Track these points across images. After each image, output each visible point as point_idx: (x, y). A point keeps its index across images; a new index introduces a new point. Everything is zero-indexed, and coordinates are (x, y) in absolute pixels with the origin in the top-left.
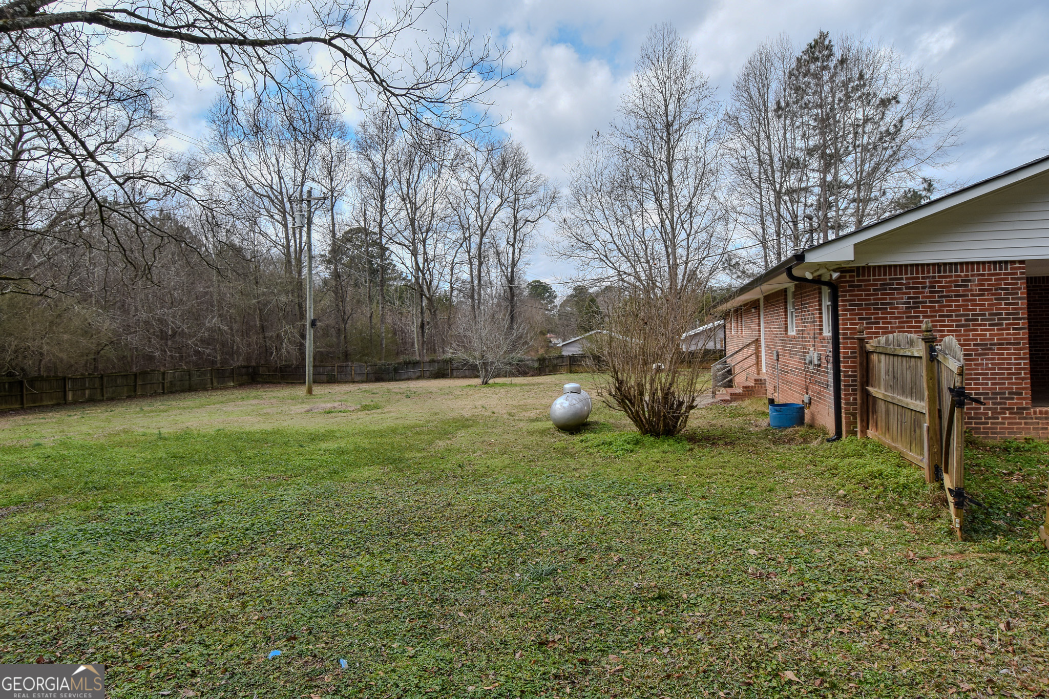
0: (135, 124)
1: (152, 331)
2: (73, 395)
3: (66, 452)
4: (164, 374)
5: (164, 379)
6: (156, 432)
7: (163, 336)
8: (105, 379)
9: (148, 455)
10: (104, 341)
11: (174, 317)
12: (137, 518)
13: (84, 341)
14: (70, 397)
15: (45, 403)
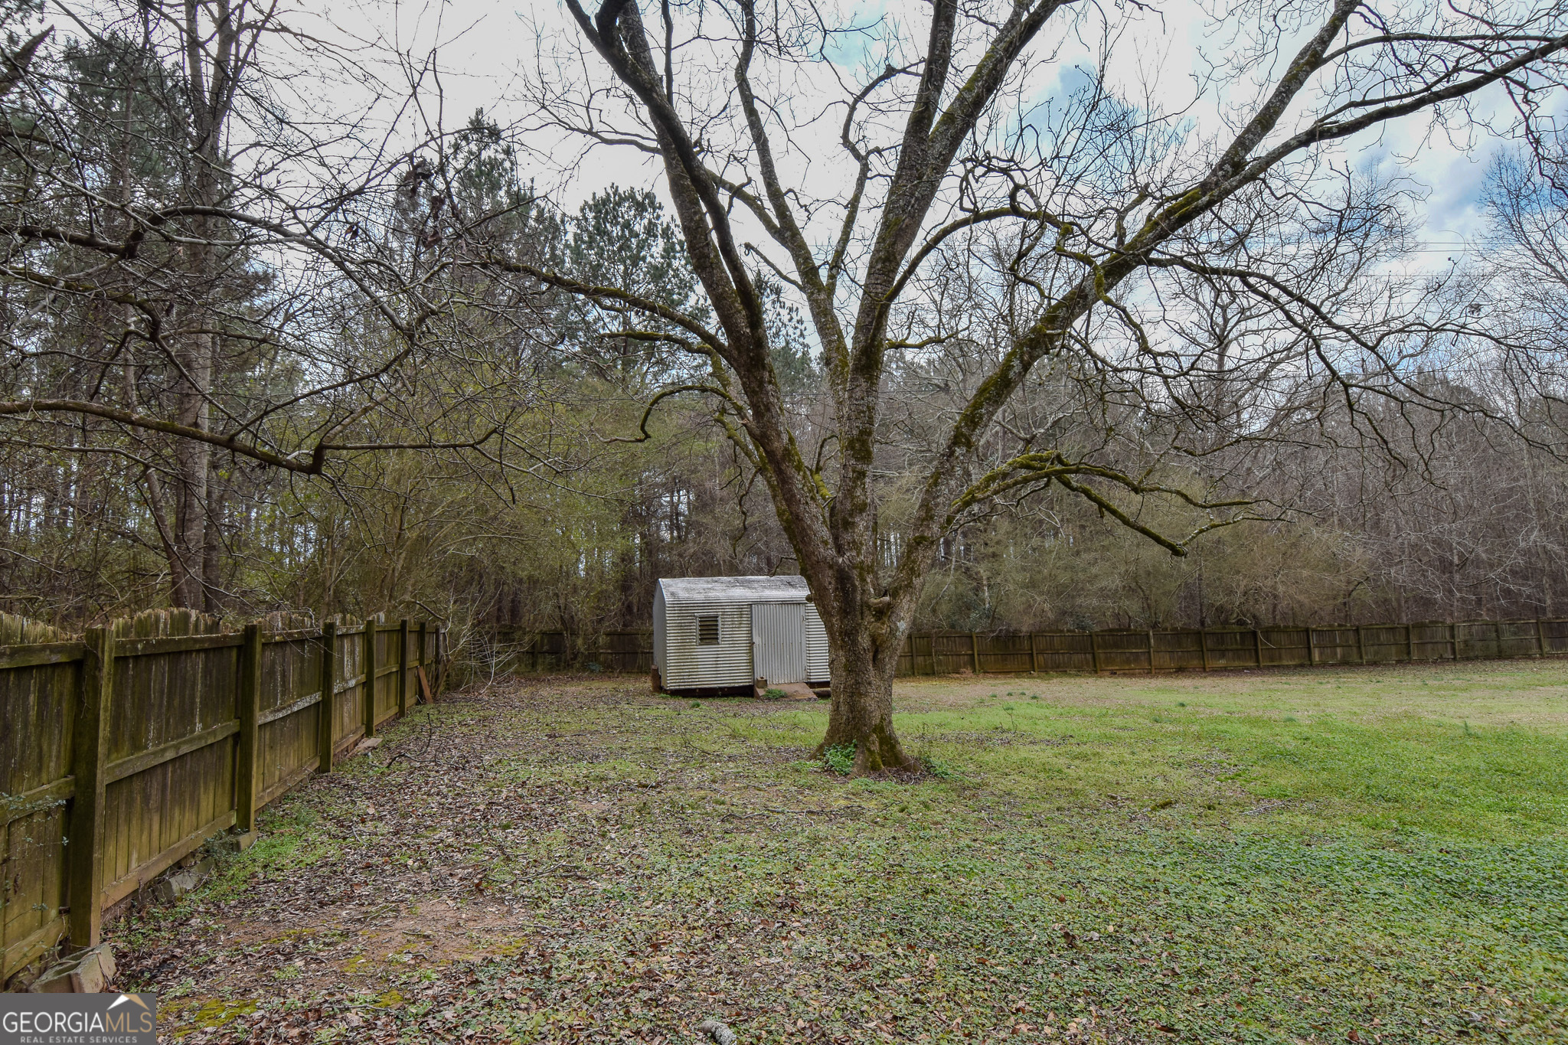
1: (1425, 559)
2: (1321, 654)
3: (1330, 736)
4: (1452, 628)
5: (1453, 637)
6: (1459, 722)
7: (1445, 566)
8: (1362, 633)
9: (1453, 758)
10: (1356, 578)
11: (1461, 534)
12: (1460, 862)
13: (1328, 577)
14: (1316, 656)
15: (1285, 663)
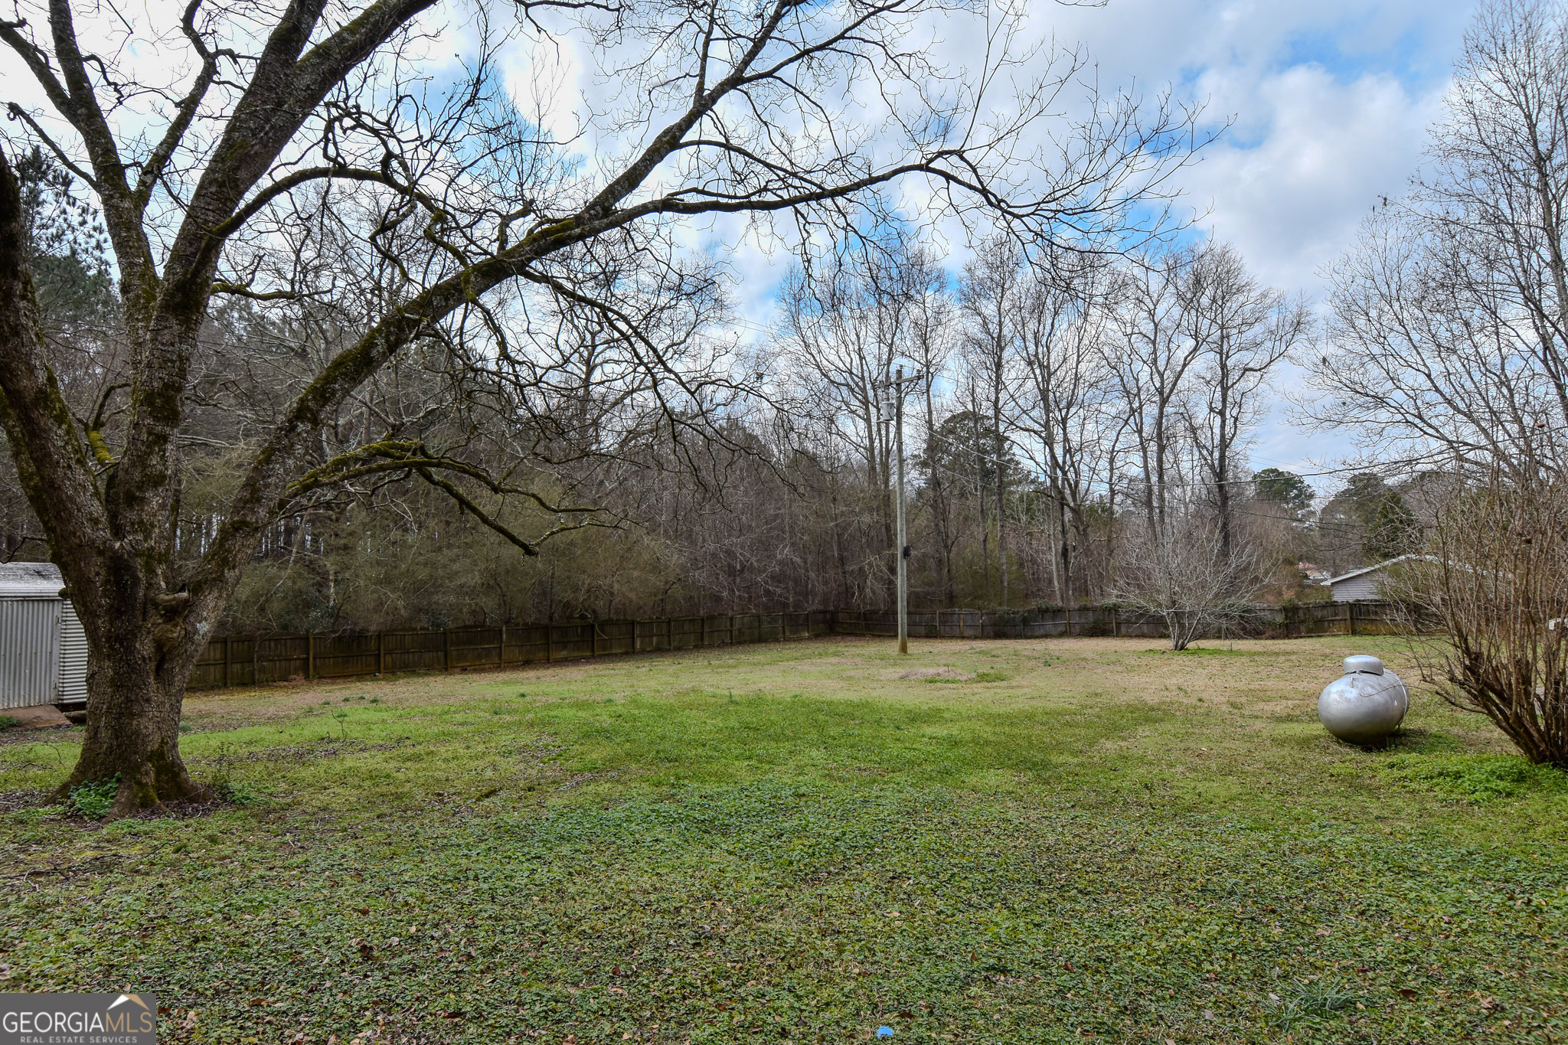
0: (702, 318)
1: (719, 565)
2: (642, 642)
3: (637, 712)
4: (732, 619)
5: (732, 626)
6: (726, 693)
7: (731, 572)
8: (673, 624)
9: (719, 722)
10: (672, 579)
11: (742, 547)
12: (712, 804)
13: (652, 578)
14: (638, 645)
15: (614, 651)
